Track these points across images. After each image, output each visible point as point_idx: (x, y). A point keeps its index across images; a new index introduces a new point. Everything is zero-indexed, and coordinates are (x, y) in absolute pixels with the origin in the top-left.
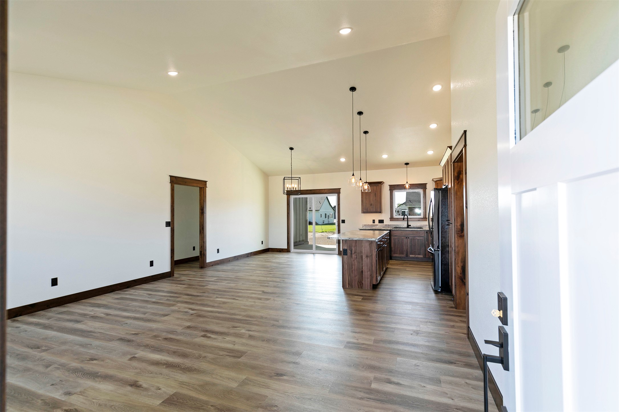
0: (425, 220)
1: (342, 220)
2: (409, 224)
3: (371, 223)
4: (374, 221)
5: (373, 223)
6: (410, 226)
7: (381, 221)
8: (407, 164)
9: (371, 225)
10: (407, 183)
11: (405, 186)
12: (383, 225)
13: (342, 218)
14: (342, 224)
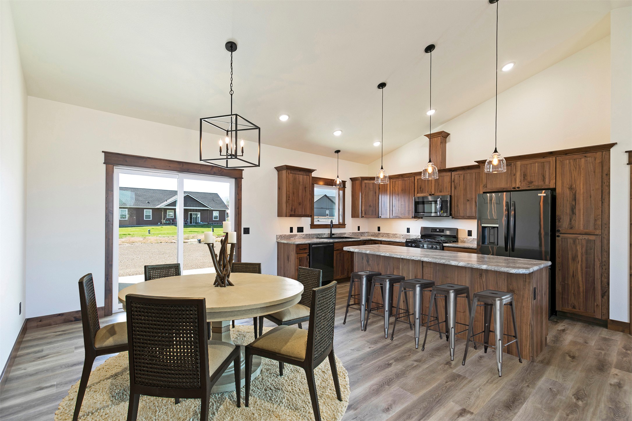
0: (344, 227)
1: (244, 228)
2: (333, 233)
3: (288, 233)
4: (291, 230)
5: (290, 232)
6: (334, 234)
7: (300, 230)
8: (338, 152)
9: (289, 235)
10: (338, 177)
11: (336, 181)
12: (304, 234)
13: (244, 225)
14: (244, 236)
